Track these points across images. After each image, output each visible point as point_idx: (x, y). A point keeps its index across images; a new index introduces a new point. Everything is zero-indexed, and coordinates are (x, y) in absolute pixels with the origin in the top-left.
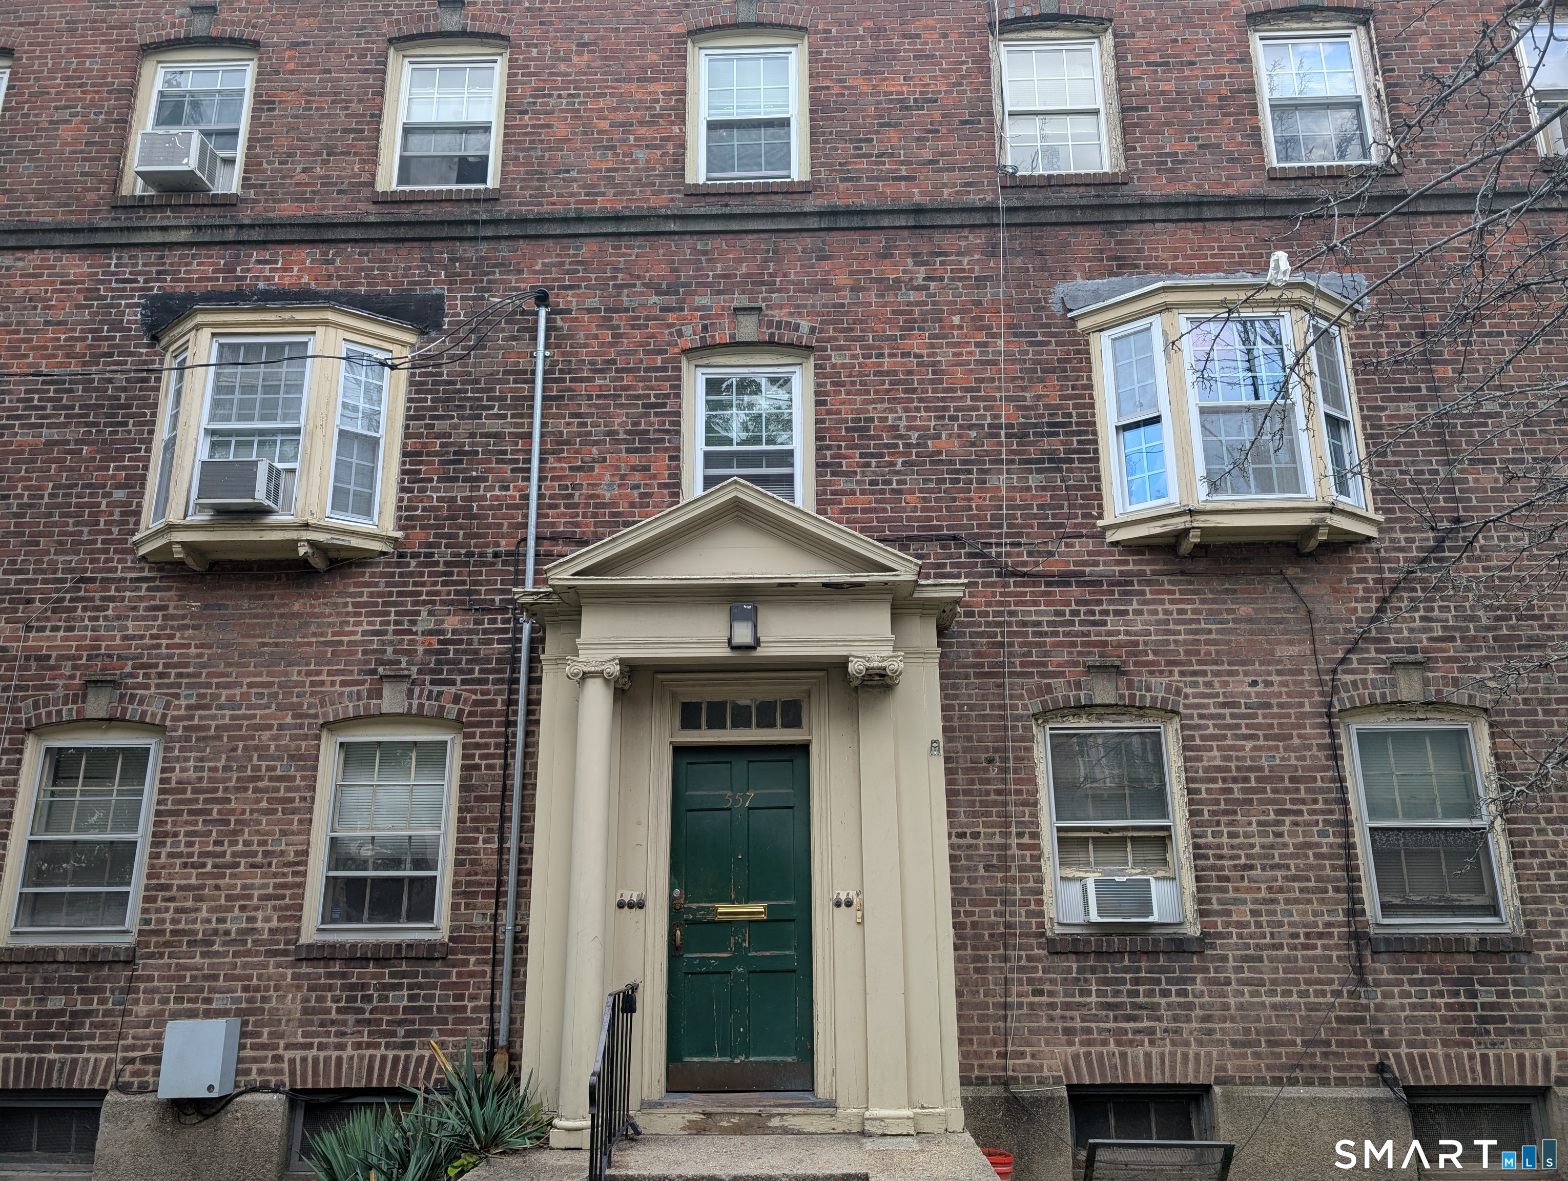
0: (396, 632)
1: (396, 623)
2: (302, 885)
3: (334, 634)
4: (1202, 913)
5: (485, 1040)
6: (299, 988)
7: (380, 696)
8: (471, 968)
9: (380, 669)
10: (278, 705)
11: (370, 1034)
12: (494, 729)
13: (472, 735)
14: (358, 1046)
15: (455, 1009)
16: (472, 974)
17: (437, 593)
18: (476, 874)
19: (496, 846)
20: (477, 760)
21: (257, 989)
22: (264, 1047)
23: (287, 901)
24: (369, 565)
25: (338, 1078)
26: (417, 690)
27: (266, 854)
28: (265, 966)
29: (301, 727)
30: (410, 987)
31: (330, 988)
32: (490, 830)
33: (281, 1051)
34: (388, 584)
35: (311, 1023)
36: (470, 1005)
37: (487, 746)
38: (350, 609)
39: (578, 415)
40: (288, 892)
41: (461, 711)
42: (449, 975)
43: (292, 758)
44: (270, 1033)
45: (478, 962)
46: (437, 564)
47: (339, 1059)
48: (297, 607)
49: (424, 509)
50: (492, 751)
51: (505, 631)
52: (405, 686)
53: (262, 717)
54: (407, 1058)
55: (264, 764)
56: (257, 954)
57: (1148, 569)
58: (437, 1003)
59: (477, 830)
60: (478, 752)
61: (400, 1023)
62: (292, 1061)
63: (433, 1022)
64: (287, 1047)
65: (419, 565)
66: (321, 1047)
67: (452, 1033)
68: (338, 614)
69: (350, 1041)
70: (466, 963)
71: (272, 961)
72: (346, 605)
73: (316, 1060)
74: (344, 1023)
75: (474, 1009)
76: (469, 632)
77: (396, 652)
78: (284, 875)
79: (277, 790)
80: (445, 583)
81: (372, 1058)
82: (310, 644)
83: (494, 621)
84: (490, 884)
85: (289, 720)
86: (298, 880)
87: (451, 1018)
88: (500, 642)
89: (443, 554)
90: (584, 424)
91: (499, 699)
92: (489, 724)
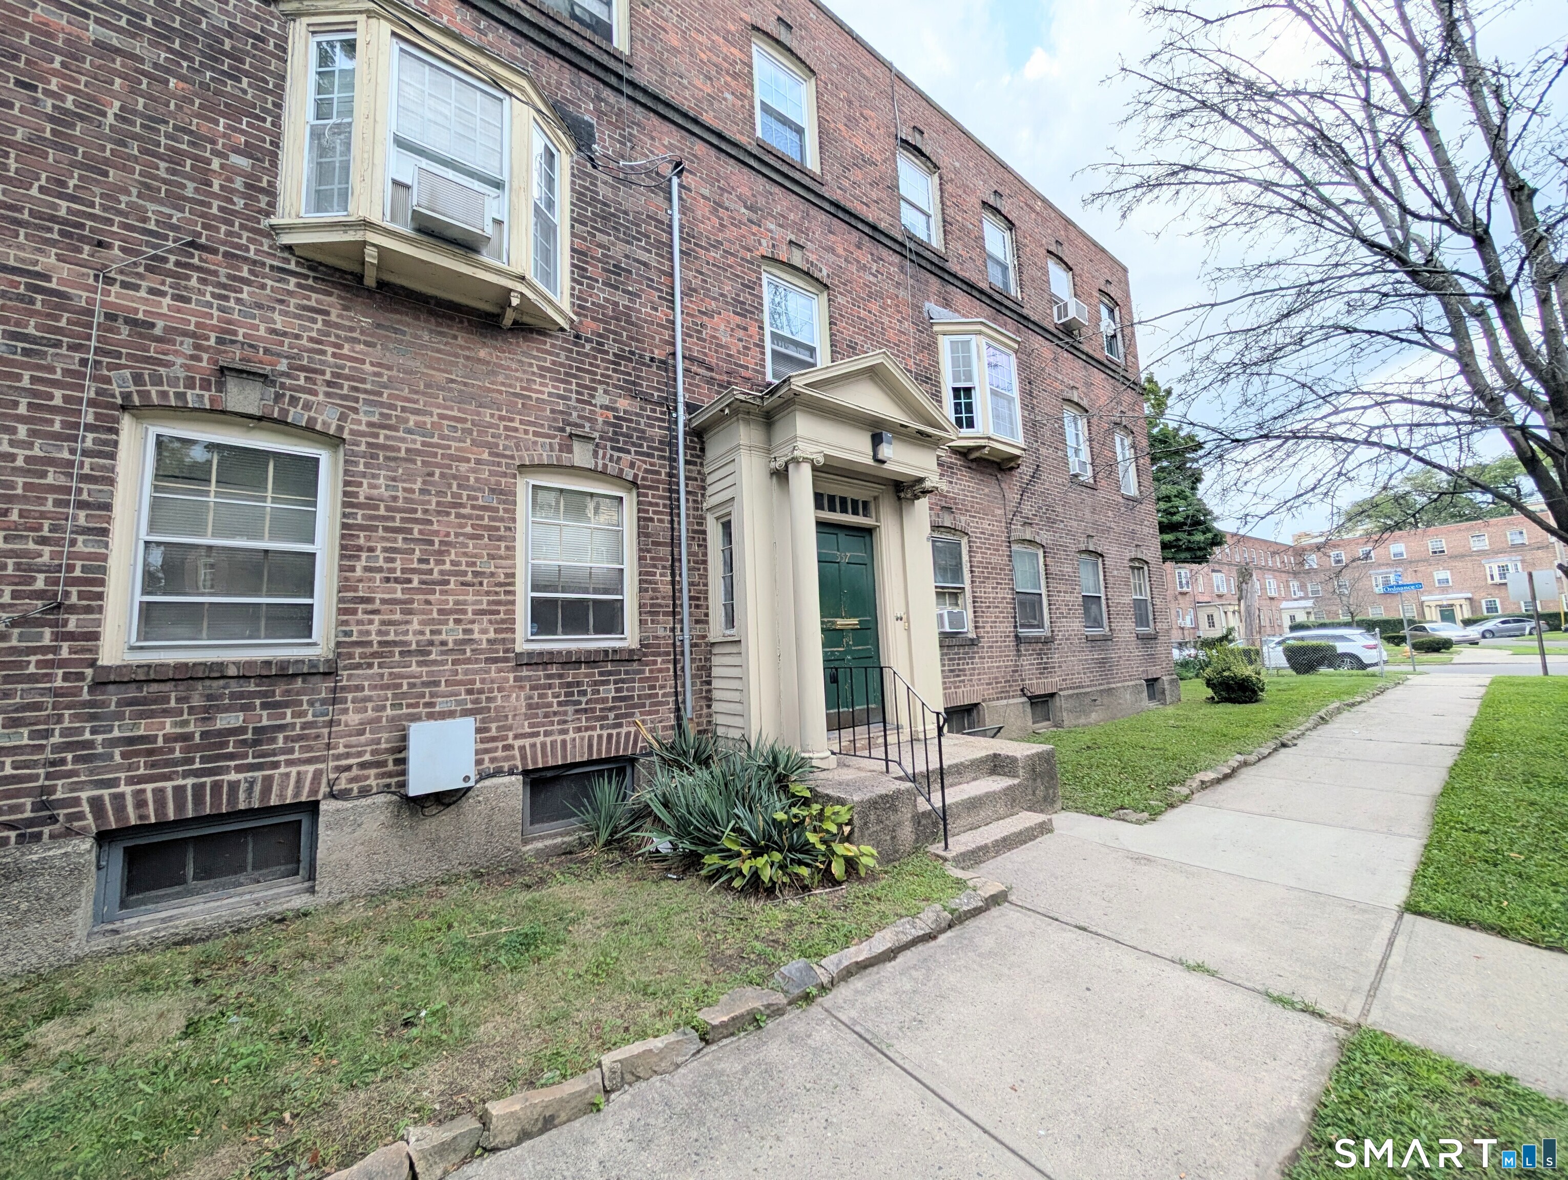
0: (578, 400)
1: (578, 393)
2: (513, 603)
3: (522, 388)
4: (976, 627)
5: (672, 716)
6: (522, 688)
7: (570, 450)
8: (659, 666)
9: (568, 429)
10: (473, 440)
11: (587, 719)
12: (661, 493)
13: (646, 495)
14: (579, 730)
15: (650, 696)
16: (660, 671)
17: (609, 377)
18: (657, 598)
19: (669, 578)
20: (651, 515)
21: (481, 691)
22: (493, 739)
23: (502, 616)
24: (551, 336)
25: (564, 757)
26: (601, 452)
27: (476, 574)
28: (488, 672)
29: (499, 464)
30: (616, 682)
31: (550, 686)
32: (664, 567)
33: (510, 741)
34: (567, 358)
35: (536, 716)
36: (660, 692)
37: (657, 505)
38: (535, 369)
39: (701, 273)
40: (502, 608)
41: (636, 476)
42: (643, 672)
43: (492, 491)
44: (498, 728)
45: (663, 662)
46: (607, 353)
47: (564, 742)
48: (482, 353)
49: (593, 303)
50: (661, 509)
51: (663, 420)
52: (591, 447)
53: (457, 449)
54: (618, 734)
55: (465, 493)
56: (477, 661)
57: (958, 462)
58: (637, 692)
59: (655, 566)
60: (651, 509)
61: (610, 709)
62: (522, 748)
63: (634, 706)
64: (516, 737)
65: (592, 349)
66: (547, 734)
67: (650, 713)
68: (524, 372)
69: (571, 726)
70: (655, 662)
71: (493, 667)
72: (531, 365)
73: (544, 745)
74: (565, 713)
75: (664, 695)
76: (637, 414)
77: (579, 417)
78: (497, 593)
79: (481, 518)
80: (615, 371)
81: (590, 738)
82: (501, 392)
83: (654, 411)
84: (668, 606)
85: (485, 456)
86: (510, 598)
87: (648, 702)
88: (660, 427)
89: (612, 348)
90: (705, 281)
91: (663, 471)
92: (657, 489)
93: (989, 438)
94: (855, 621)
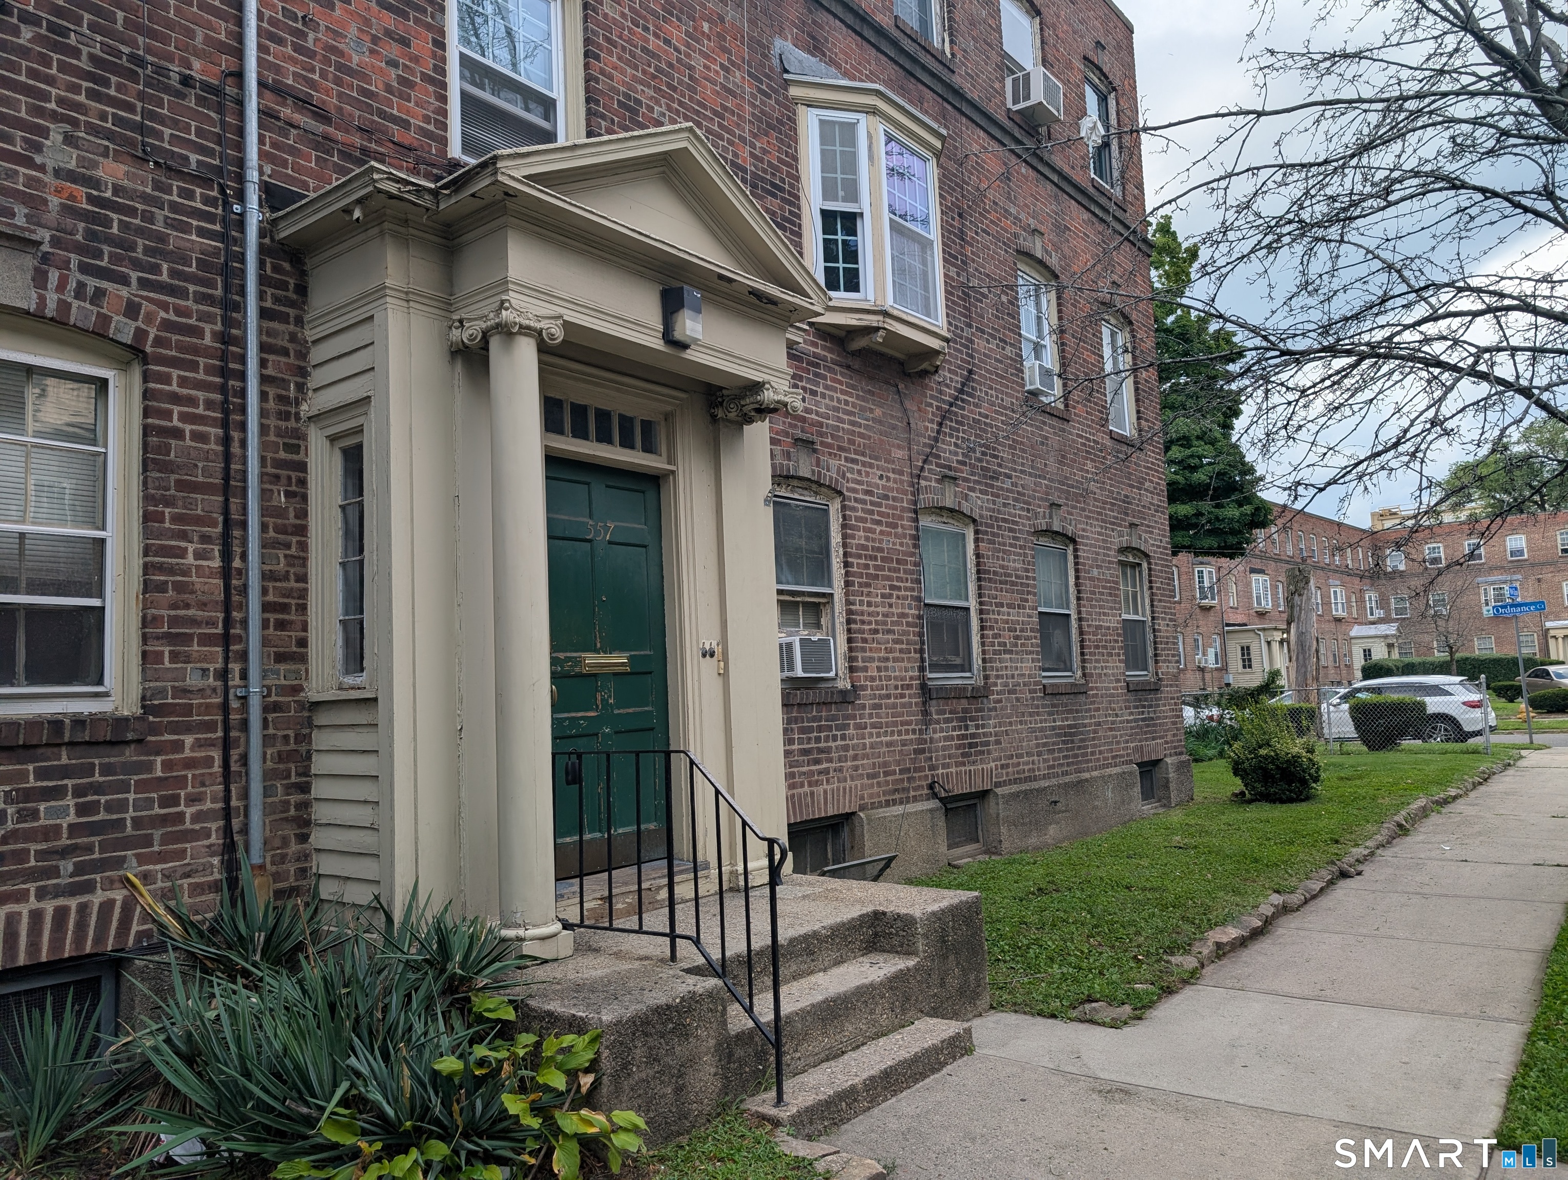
4: (852, 669)
5: (216, 861)
8: (187, 753)
12: (201, 376)
13: (167, 380)
15: (164, 820)
16: (190, 764)
17: (78, 107)
18: (187, 606)
19: (216, 563)
20: (176, 422)
26: (53, 275)
30: (80, 792)
32: (205, 539)
36: (189, 811)
37: (191, 401)
41: (141, 334)
42: (149, 766)
45: (199, 744)
46: (74, 52)
50: (200, 411)
51: (210, 217)
52: (29, 262)
54: (83, 908)
57: (829, 355)
58: (131, 813)
59: (183, 536)
60: (176, 409)
61: (65, 852)
63: (126, 843)
67: (161, 857)
70: (178, 746)
75: (196, 818)
76: (145, 198)
77: (2, 192)
80: (92, 95)
81: (12, 920)
83: (190, 195)
84: (211, 623)
87: (157, 834)
88: (201, 232)
91: (208, 328)
92: (194, 366)
93: (886, 314)
94: (619, 659)
